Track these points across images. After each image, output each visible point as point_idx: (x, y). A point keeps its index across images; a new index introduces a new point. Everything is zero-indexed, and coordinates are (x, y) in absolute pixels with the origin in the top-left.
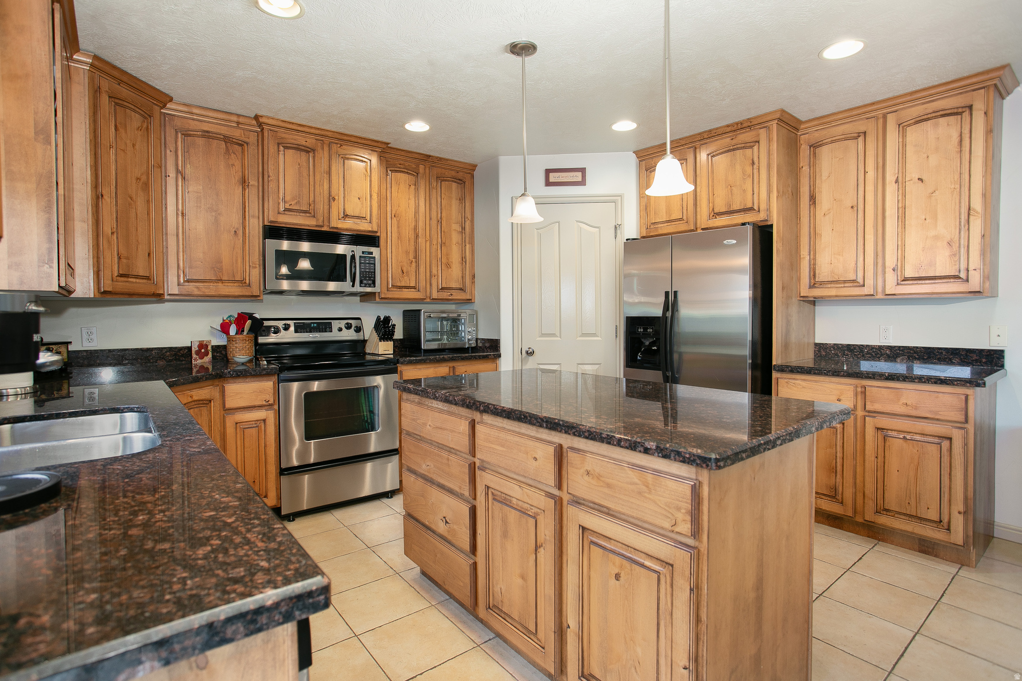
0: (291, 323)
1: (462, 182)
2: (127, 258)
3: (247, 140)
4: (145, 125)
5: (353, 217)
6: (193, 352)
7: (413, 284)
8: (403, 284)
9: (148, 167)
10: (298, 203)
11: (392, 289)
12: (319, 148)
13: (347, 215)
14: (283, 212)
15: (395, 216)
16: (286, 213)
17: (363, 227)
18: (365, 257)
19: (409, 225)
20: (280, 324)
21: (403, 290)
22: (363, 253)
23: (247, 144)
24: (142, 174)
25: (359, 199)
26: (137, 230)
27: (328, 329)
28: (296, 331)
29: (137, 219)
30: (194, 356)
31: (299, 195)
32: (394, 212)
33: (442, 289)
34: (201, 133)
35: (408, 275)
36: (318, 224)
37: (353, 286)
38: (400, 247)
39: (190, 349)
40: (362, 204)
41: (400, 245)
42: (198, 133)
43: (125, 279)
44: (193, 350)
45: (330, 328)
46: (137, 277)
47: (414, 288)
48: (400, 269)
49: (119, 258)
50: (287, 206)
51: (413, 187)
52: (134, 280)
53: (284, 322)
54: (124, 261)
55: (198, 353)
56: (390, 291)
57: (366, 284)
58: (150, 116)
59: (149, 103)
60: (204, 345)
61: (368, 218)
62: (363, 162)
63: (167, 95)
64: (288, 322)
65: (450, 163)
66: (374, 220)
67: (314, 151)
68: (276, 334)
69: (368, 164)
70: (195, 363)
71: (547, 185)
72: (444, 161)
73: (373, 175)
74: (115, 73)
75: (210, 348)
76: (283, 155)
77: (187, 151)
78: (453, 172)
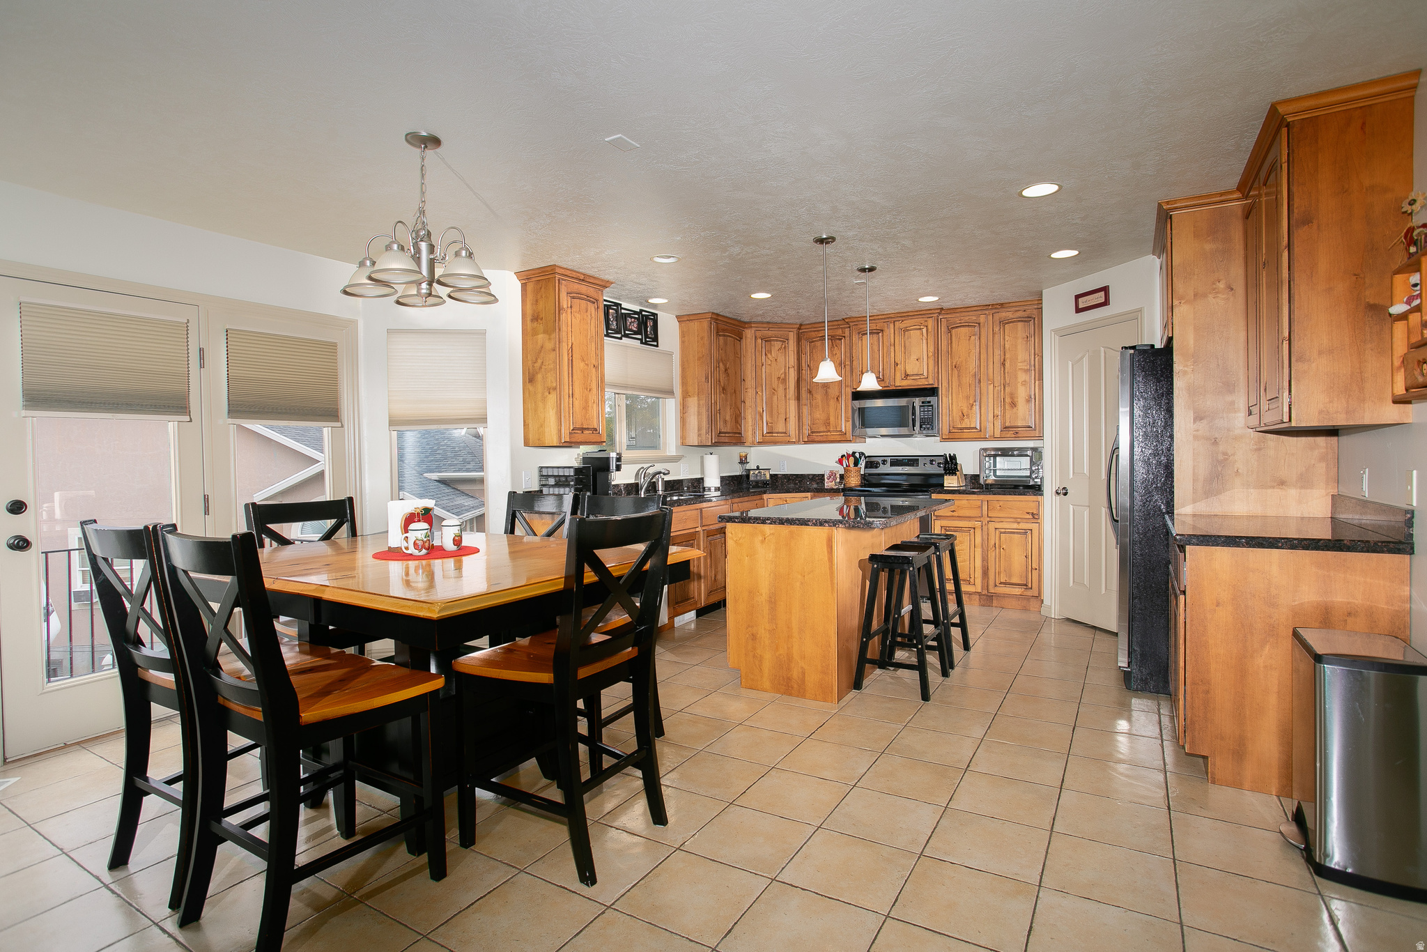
0: (888, 460)
1: (1031, 319)
3: (844, 335)
4: (783, 346)
5: (913, 375)
7: (973, 425)
8: (964, 425)
9: (785, 369)
11: (954, 431)
12: (886, 329)
13: (908, 375)
15: (955, 367)
17: (922, 383)
18: (923, 406)
19: (969, 374)
20: (880, 460)
21: (965, 430)
22: (923, 403)
23: (844, 337)
24: (781, 374)
25: (917, 360)
26: (778, 407)
27: (916, 464)
28: (891, 465)
29: (778, 401)
30: (826, 480)
32: (954, 364)
33: (1006, 428)
34: (817, 339)
35: (968, 418)
36: (886, 385)
37: (914, 429)
39: (823, 475)
40: (920, 363)
41: (960, 391)
42: (814, 339)
43: (771, 435)
44: (826, 477)
46: (778, 432)
48: (961, 413)
49: (767, 424)
51: (973, 338)
52: (776, 435)
53: (883, 458)
54: (769, 425)
55: (828, 478)
56: (951, 432)
57: (925, 428)
58: (788, 340)
59: (787, 333)
60: (832, 474)
61: (925, 374)
62: (920, 329)
63: (796, 324)
64: (885, 458)
65: (1014, 304)
66: (930, 374)
67: (882, 331)
68: (877, 467)
69: (924, 330)
70: (828, 484)
71: (1076, 312)
72: (1007, 305)
73: (929, 337)
74: (765, 326)
75: (838, 476)
76: (862, 340)
77: (811, 352)
78: (1019, 312)
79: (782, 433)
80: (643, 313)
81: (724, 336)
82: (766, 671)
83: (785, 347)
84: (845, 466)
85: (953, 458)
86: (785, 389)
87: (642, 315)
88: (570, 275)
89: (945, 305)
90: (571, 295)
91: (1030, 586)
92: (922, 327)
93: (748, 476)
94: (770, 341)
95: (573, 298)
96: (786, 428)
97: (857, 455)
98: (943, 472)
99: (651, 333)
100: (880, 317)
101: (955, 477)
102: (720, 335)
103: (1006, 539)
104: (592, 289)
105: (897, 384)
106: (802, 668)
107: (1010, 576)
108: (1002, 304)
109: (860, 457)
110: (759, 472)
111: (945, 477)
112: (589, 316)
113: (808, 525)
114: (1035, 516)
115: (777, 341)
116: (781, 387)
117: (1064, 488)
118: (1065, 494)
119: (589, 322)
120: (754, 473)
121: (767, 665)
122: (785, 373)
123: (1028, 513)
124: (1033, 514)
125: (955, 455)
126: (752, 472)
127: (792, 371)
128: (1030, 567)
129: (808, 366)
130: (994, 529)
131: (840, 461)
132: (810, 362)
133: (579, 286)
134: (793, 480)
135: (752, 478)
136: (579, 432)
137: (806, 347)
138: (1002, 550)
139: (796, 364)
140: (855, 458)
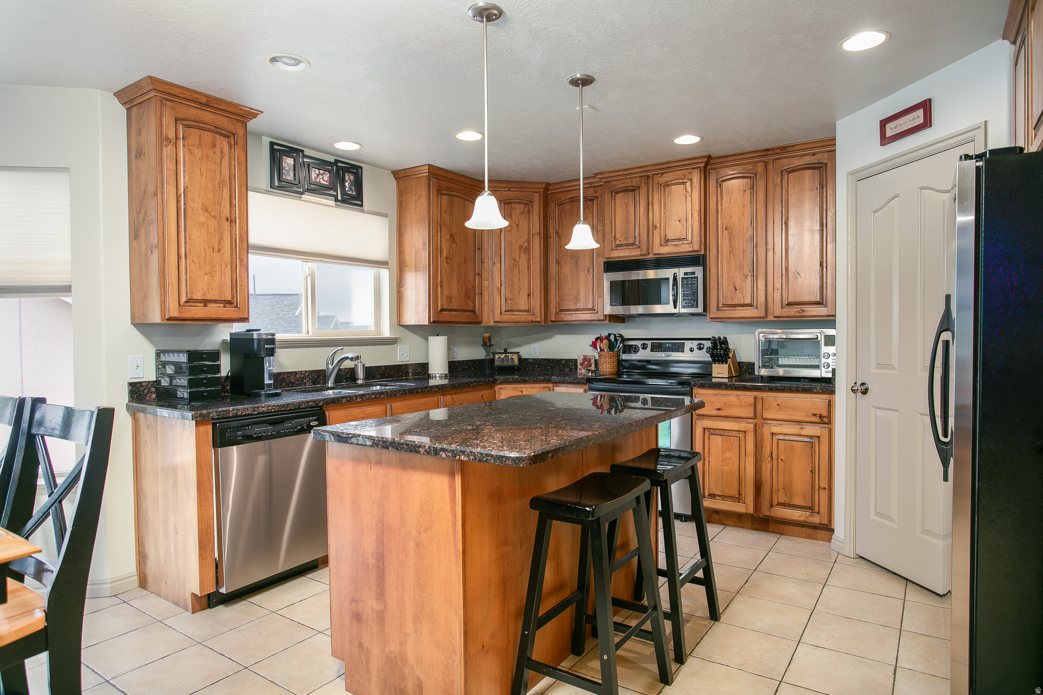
0: (649, 343)
1: (821, 165)
2: (512, 300)
3: (596, 195)
4: (527, 209)
5: (674, 240)
6: (578, 364)
7: (748, 301)
8: (736, 302)
9: (529, 237)
10: (626, 238)
11: (724, 308)
12: (644, 185)
13: (668, 240)
14: (615, 248)
15: (726, 229)
16: (618, 248)
17: (685, 248)
18: (687, 278)
19: (744, 236)
20: (639, 343)
21: (737, 308)
22: (686, 274)
23: (597, 197)
24: (524, 242)
25: (680, 221)
26: (519, 280)
27: (680, 349)
28: (652, 350)
29: (519, 273)
30: (579, 366)
31: (627, 230)
32: (725, 225)
33: (789, 304)
34: (568, 200)
35: (742, 292)
36: (642, 253)
37: (675, 307)
38: (732, 262)
39: (576, 360)
41: (732, 259)
42: (567, 201)
43: (511, 313)
44: (579, 362)
45: (682, 348)
46: (519, 311)
47: (751, 305)
48: (732, 286)
49: (506, 300)
50: (618, 242)
51: (748, 191)
52: (517, 313)
53: (642, 342)
54: (509, 301)
55: (581, 365)
56: (720, 310)
58: (532, 202)
59: (530, 193)
60: (586, 359)
61: (689, 238)
62: (683, 183)
63: (542, 183)
64: (645, 342)
65: (800, 147)
66: (695, 239)
67: (639, 187)
68: (636, 352)
69: (688, 184)
70: (582, 372)
71: (882, 144)
72: (791, 149)
73: (693, 193)
74: (504, 185)
75: (593, 361)
76: (615, 199)
77: (560, 216)
78: (807, 157)
79: (524, 311)
80: (340, 164)
81: (450, 195)
82: (374, 673)
83: (529, 211)
84: (599, 351)
85: (724, 342)
86: (529, 259)
87: (337, 167)
88: (182, 95)
89: (715, 151)
90: (185, 123)
91: (816, 509)
92: (685, 181)
93: (493, 361)
94: (511, 203)
95: (189, 126)
96: (529, 305)
97: (612, 338)
98: (710, 359)
99: (351, 190)
100: (636, 171)
101: (725, 366)
102: (442, 194)
103: (785, 448)
104: (223, 119)
105: (656, 251)
106: (419, 678)
107: (791, 496)
108: (785, 148)
109: (616, 340)
110: (506, 356)
111: (713, 365)
112: (219, 154)
113: (418, 452)
114: (826, 419)
115: (519, 203)
116: (524, 257)
117: (863, 384)
118: (865, 392)
119: (219, 160)
120: (500, 358)
121: (375, 664)
122: (529, 241)
123: (815, 415)
124: (821, 416)
125: (725, 338)
126: (497, 356)
127: (537, 238)
128: (817, 486)
129: (557, 233)
130: (770, 435)
131: (594, 345)
132: (559, 226)
133: (200, 112)
134: (545, 366)
135: (497, 363)
136: (199, 305)
137: (554, 210)
138: (779, 460)
139: (542, 230)
140: (610, 341)
